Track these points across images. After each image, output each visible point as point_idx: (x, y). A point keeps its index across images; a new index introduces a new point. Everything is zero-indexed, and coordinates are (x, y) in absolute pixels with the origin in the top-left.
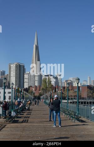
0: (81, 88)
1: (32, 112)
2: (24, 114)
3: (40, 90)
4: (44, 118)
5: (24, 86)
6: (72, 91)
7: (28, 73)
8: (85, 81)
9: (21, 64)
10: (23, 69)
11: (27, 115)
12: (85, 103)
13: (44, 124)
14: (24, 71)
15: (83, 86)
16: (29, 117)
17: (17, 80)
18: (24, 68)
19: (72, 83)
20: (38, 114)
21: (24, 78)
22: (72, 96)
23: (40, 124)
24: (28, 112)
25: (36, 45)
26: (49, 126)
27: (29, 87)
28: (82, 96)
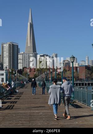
0: (78, 69)
1: (22, 95)
2: (12, 98)
3: (35, 71)
4: (33, 103)
5: (18, 67)
6: (70, 72)
7: (23, 53)
8: (83, 61)
9: (14, 44)
10: (16, 49)
11: (15, 99)
12: (83, 84)
13: (32, 111)
14: (18, 51)
15: (81, 67)
16: (17, 102)
17: (11, 61)
18: (18, 48)
19: (69, 63)
20: (28, 98)
21: (18, 58)
22: (69, 77)
23: (26, 112)
24: (17, 96)
25: (30, 23)
26: (37, 113)
27: (23, 68)
28: (80, 77)
